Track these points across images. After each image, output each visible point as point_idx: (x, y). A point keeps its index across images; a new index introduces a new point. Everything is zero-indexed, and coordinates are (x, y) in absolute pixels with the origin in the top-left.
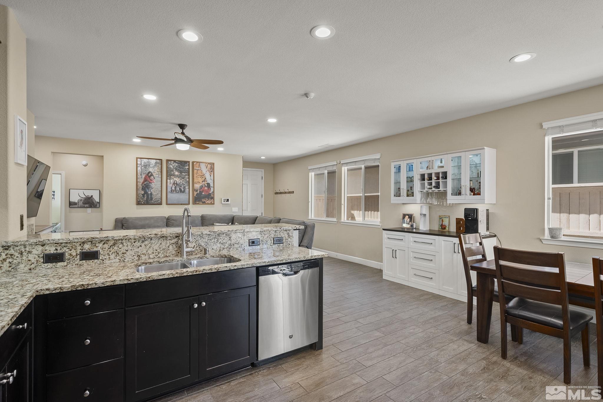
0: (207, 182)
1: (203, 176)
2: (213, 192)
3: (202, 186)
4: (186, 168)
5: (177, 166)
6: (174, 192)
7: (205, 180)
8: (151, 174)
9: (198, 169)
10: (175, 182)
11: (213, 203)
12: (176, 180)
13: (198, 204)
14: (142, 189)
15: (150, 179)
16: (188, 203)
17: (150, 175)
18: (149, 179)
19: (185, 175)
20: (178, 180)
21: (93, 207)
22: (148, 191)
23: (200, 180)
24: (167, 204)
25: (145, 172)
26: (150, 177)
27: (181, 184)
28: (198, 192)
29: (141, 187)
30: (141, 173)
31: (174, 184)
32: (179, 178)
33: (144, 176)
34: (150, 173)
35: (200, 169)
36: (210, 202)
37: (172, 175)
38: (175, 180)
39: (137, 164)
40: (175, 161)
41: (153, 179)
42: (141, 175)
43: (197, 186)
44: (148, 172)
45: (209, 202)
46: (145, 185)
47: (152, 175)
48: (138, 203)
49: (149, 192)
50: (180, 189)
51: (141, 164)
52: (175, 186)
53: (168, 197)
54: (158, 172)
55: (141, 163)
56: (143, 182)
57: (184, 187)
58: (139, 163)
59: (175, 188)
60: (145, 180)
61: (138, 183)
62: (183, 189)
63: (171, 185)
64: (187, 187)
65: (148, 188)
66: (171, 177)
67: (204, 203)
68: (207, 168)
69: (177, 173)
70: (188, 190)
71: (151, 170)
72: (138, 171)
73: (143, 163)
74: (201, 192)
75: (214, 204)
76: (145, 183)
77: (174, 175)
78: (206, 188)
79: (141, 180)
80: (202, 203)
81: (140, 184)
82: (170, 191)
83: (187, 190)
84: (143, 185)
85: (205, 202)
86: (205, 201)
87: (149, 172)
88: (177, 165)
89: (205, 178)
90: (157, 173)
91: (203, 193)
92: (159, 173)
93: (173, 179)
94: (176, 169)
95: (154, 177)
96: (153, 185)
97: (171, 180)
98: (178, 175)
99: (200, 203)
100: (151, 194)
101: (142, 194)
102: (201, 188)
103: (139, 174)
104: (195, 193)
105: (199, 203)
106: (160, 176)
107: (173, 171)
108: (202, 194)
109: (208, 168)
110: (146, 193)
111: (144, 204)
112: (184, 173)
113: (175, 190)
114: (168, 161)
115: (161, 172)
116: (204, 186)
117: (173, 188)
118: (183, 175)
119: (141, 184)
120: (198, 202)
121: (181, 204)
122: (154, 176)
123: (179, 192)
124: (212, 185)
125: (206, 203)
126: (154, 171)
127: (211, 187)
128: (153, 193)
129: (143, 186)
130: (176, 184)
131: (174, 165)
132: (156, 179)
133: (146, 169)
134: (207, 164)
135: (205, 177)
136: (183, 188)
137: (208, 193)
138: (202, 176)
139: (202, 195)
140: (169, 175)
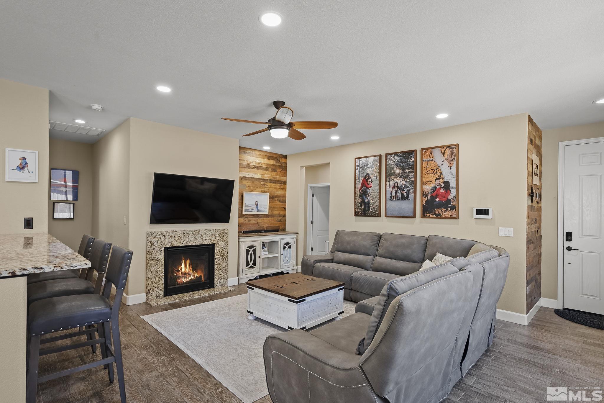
0: (445, 180)
1: (437, 169)
2: (456, 197)
3: (435, 187)
4: (410, 162)
5: (398, 161)
6: (394, 200)
7: (440, 176)
8: (368, 177)
9: (429, 159)
10: (396, 185)
11: (454, 216)
12: (397, 181)
13: (429, 217)
14: (360, 196)
15: (367, 183)
16: (412, 215)
17: (367, 177)
18: (366, 184)
19: (410, 172)
20: (399, 181)
22: (365, 199)
23: (432, 177)
24: (386, 216)
25: (363, 174)
26: (367, 180)
27: (404, 186)
28: (429, 198)
29: (359, 194)
30: (359, 177)
31: (394, 187)
32: (401, 177)
33: (361, 180)
34: (368, 176)
35: (431, 159)
36: (450, 214)
37: (392, 175)
38: (396, 181)
39: (355, 166)
40: (395, 154)
41: (371, 182)
42: (359, 179)
43: (428, 188)
44: (366, 174)
45: (448, 214)
46: (362, 191)
47: (370, 178)
48: (356, 214)
49: (367, 201)
50: (402, 194)
51: (359, 165)
52: (396, 191)
53: (387, 206)
54: (376, 172)
55: (359, 164)
56: (361, 188)
57: (407, 190)
58: (357, 164)
59: (396, 193)
60: (363, 185)
61: (356, 190)
62: (405, 194)
63: (391, 189)
64: (411, 191)
65: (365, 195)
66: (391, 177)
67: (438, 216)
68: (443, 155)
69: (398, 171)
70: (413, 195)
71: (368, 171)
72: (356, 175)
73: (361, 164)
74: (433, 198)
75: (457, 218)
76: (362, 189)
77: (394, 174)
78: (442, 191)
79: (359, 186)
80: (434, 216)
81: (358, 190)
82: (390, 198)
83: (412, 196)
84: (360, 191)
85: (439, 215)
86: (440, 212)
87: (367, 174)
88: (398, 158)
89: (441, 174)
90: (375, 174)
91: (437, 200)
92: (377, 174)
93: (393, 180)
94: (397, 166)
95: (371, 180)
96: (370, 191)
97: (391, 182)
98: (399, 174)
99: (431, 216)
100: (369, 202)
101: (360, 203)
102: (434, 191)
103: (357, 179)
104: (425, 200)
105: (429, 216)
106: (378, 178)
107: (393, 168)
108: (436, 201)
109: (446, 155)
110: (363, 201)
111: (361, 216)
112: (408, 169)
113: (396, 196)
114: (387, 155)
115: (380, 172)
116: (438, 187)
117: (393, 194)
118: (407, 172)
119: (359, 190)
120: (428, 215)
121: (403, 217)
122: (372, 178)
123: (400, 199)
124: (453, 184)
125: (443, 216)
126: (371, 172)
127: (452, 188)
128: (371, 201)
129: (360, 193)
130: (397, 186)
131: (394, 160)
132: (374, 181)
133: (364, 171)
134: (445, 148)
135: (440, 172)
136: (406, 193)
137: (445, 199)
138: (435, 171)
139: (435, 203)
140: (389, 175)
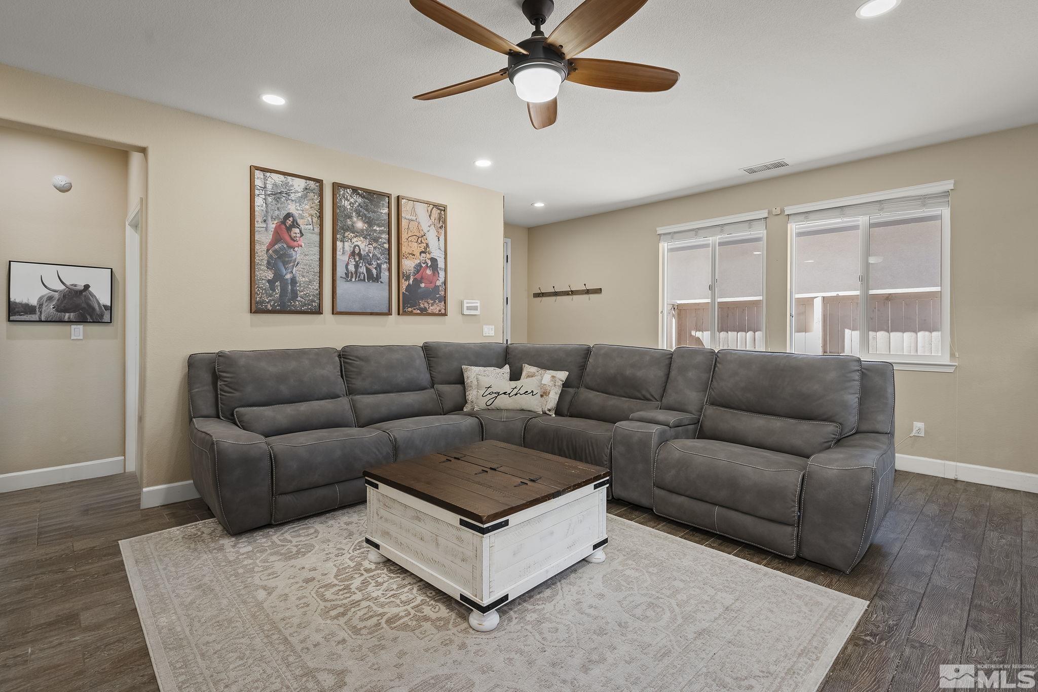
0: (432, 255)
1: (421, 238)
2: (445, 283)
3: (419, 265)
4: (382, 213)
5: (359, 204)
6: (353, 280)
7: (425, 248)
8: (293, 222)
9: (410, 218)
10: (357, 251)
11: (443, 311)
12: (359, 243)
13: (411, 314)
14: (268, 263)
15: (290, 236)
16: (387, 311)
17: (289, 222)
18: (287, 237)
19: (381, 232)
20: (363, 245)
21: (89, 319)
22: (284, 272)
23: (416, 248)
24: (334, 312)
25: (277, 212)
26: (289, 229)
27: (371, 255)
28: (411, 282)
29: (265, 257)
30: (266, 216)
31: (353, 254)
32: (365, 238)
33: (272, 226)
34: (291, 219)
35: (414, 218)
36: (438, 308)
37: (347, 230)
38: (356, 243)
39: (252, 187)
40: (355, 190)
41: (298, 235)
42: (265, 221)
43: (409, 265)
44: (284, 213)
45: (435, 309)
46: (275, 251)
47: (295, 224)
48: (257, 308)
49: (288, 276)
50: (368, 270)
51: (265, 187)
52: (357, 262)
53: (339, 291)
54: (312, 216)
55: (265, 184)
56: (272, 244)
57: (377, 263)
58: (258, 183)
59: (357, 266)
60: (277, 238)
61: (257, 247)
62: (374, 271)
63: (346, 258)
64: (385, 266)
65: (285, 263)
66: (347, 234)
67: (424, 312)
68: (430, 216)
69: (360, 225)
70: (387, 273)
71: (292, 208)
72: (256, 209)
73: (269, 187)
74: (417, 282)
75: (445, 315)
76: (276, 247)
77: (352, 229)
78: (429, 272)
79: (265, 238)
80: (419, 311)
81: (261, 250)
82: (344, 276)
83: (385, 275)
84: (270, 252)
85: (425, 309)
86: (426, 305)
87: (288, 215)
88: (360, 200)
89: (427, 245)
90: (310, 220)
91: (423, 285)
92: (315, 220)
93: (351, 240)
94: (358, 214)
95: (301, 231)
96: (297, 255)
97: (346, 244)
98: (362, 230)
99: (415, 311)
100: (294, 281)
101: (269, 281)
102: (418, 272)
103: (258, 218)
104: (404, 284)
105: (412, 311)
106: (317, 230)
107: (350, 217)
108: (420, 287)
109: (433, 218)
110: (278, 276)
111: (273, 312)
112: (379, 226)
113: (356, 272)
114: (336, 186)
115: (321, 217)
116: (423, 265)
117: (352, 268)
118: (375, 230)
119: (265, 248)
120: (410, 309)
121: (372, 314)
122: (302, 227)
123: (364, 280)
124: (441, 264)
125: (429, 311)
126: (301, 212)
127: (441, 268)
128: (300, 279)
129: (270, 257)
130: (359, 254)
131: (352, 200)
132: (307, 235)
133: (279, 205)
134: (432, 206)
135: (426, 241)
136: (376, 268)
137: (432, 286)
138: (420, 239)
139: (419, 291)
140: (340, 228)
